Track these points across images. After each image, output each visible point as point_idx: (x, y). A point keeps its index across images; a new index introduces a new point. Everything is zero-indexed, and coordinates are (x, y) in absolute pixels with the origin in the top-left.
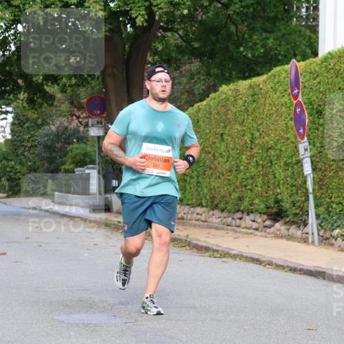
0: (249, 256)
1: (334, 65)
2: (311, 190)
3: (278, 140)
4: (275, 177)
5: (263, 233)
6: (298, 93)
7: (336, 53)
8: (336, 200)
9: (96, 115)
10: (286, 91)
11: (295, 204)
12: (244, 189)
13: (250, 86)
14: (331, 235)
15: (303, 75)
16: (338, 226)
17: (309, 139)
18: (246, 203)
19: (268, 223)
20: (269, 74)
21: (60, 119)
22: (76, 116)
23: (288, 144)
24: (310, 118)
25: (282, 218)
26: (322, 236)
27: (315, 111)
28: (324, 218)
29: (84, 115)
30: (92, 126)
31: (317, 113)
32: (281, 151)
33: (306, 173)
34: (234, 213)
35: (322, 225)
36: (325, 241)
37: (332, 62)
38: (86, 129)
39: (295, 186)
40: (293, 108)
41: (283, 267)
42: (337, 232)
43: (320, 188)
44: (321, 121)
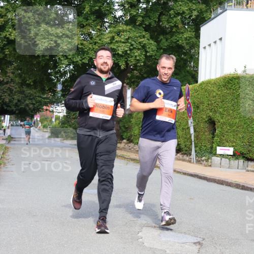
2: (193, 140)
6: (189, 98)
8: (204, 145)
11: (186, 146)
14: (201, 160)
15: (191, 91)
16: (204, 156)
17: (193, 118)
23: (184, 120)
24: (194, 109)
25: (180, 152)
27: (196, 106)
28: (198, 152)
32: (181, 123)
33: (191, 133)
35: (197, 155)
36: (198, 162)
37: (204, 86)
39: (186, 138)
41: (180, 173)
42: (203, 158)
43: (197, 140)
44: (199, 111)
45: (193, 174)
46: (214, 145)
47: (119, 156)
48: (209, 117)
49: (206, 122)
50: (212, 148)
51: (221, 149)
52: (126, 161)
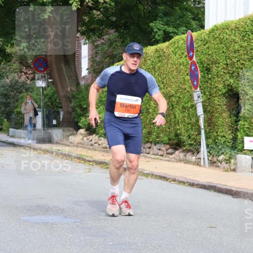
0: (158, 175)
1: (219, 35)
2: (202, 127)
3: (178, 90)
4: (175, 117)
5: (166, 159)
6: (193, 55)
7: (220, 26)
8: (221, 134)
9: (41, 71)
10: (183, 54)
11: (190, 137)
12: (152, 126)
13: (157, 50)
14: (218, 160)
15: (196, 42)
16: (223, 153)
17: (201, 89)
18: (154, 136)
19: (170, 151)
20: (171, 41)
21: (13, 74)
22: (24, 72)
23: (185, 93)
24: (202, 74)
25: (180, 147)
26: (211, 161)
27: (205, 69)
28: (212, 147)
29: (30, 72)
30: (38, 79)
31: (207, 70)
32: (180, 98)
33: (199, 114)
34: (145, 144)
35: (211, 152)
36: (212, 163)
37: (218, 33)
38: (32, 82)
39: (190, 123)
40: (188, 66)
41: (184, 183)
42: (221, 157)
43: (209, 125)
44: (210, 76)
45: (207, 184)
46: (239, 134)
47: (75, 157)
48: (228, 85)
49: (224, 95)
50: (235, 139)
51: (251, 141)
52: (86, 166)
